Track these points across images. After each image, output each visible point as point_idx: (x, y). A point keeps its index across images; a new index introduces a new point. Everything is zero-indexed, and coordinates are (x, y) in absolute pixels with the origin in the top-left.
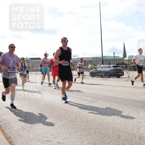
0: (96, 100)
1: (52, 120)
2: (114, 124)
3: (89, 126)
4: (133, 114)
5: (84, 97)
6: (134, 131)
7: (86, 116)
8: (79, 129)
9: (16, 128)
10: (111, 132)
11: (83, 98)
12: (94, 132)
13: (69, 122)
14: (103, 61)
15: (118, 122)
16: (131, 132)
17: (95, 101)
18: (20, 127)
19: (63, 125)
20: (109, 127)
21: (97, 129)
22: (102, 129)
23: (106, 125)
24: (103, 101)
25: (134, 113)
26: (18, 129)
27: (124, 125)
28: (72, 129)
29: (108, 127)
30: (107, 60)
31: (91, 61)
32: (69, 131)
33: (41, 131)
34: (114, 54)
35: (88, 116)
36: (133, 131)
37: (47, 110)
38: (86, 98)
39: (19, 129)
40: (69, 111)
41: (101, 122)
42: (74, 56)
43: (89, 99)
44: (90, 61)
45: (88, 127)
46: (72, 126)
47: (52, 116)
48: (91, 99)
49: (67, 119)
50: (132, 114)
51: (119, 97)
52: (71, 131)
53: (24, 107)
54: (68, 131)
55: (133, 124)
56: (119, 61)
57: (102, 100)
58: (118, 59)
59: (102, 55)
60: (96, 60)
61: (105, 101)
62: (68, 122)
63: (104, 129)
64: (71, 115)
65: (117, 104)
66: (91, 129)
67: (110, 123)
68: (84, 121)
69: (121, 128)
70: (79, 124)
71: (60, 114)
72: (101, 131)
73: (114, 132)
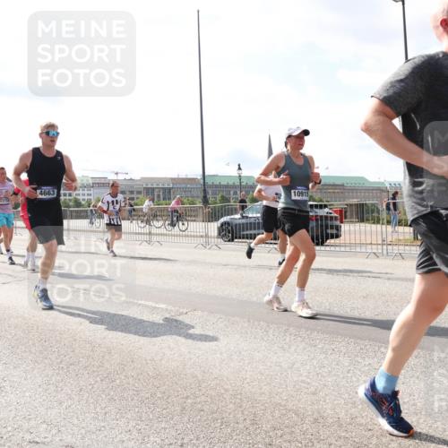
0: (185, 311)
1: (47, 376)
2: (239, 383)
3: (163, 389)
4: (295, 350)
5: (146, 300)
6: (299, 401)
7: (153, 360)
8: (132, 400)
10: (231, 406)
11: (143, 302)
12: (178, 409)
13: (102, 380)
14: (205, 190)
16: (290, 406)
17: (181, 314)
19: (81, 390)
20: (226, 390)
21: (187, 397)
22: (203, 398)
23: (217, 384)
24: (206, 313)
25: (298, 346)
27: (268, 384)
28: (112, 399)
29: (223, 391)
30: (216, 186)
31: (170, 189)
32: (102, 409)
33: (11, 411)
34: (240, 169)
35: (161, 360)
36: (297, 402)
37: (31, 343)
38: (154, 305)
40: (100, 345)
41: (200, 378)
42: (117, 174)
44: (165, 189)
45: (159, 395)
46: (112, 393)
47: (46, 361)
48: (169, 308)
49: (94, 371)
51: (255, 299)
52: (107, 409)
54: (98, 409)
55: (295, 379)
57: (203, 311)
58: (250, 183)
59: (201, 173)
60: (183, 186)
61: (212, 313)
62: (98, 379)
63: (211, 398)
64: (107, 357)
65: (249, 321)
66: (169, 401)
67: (227, 378)
68: (148, 375)
69: (261, 394)
70: (134, 385)
71: (71, 354)
72: (199, 406)
73: (241, 407)
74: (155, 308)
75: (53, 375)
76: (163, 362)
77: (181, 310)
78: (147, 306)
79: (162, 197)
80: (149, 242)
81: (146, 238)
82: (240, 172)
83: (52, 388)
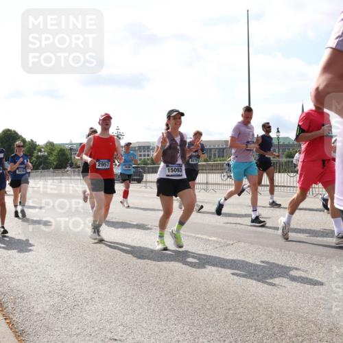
0: (231, 242)
1: (126, 290)
2: (270, 299)
3: (211, 302)
4: (317, 274)
5: (202, 234)
6: (318, 314)
7: (205, 280)
8: (188, 310)
9: (39, 310)
10: (263, 316)
11: (199, 236)
12: (222, 318)
13: (166, 295)
15: (280, 293)
16: (310, 317)
17: (228, 245)
18: (47, 307)
19: (150, 302)
20: (260, 304)
21: (230, 309)
22: (242, 309)
23: (253, 299)
24: (247, 244)
25: (319, 271)
26: (42, 312)
27: (294, 300)
28: (172, 309)
31: (223, 149)
32: (165, 316)
33: (98, 316)
34: (278, 131)
35: (211, 280)
36: (316, 315)
37: (115, 266)
38: (208, 238)
39: (46, 312)
40: (165, 268)
41: (240, 294)
43: (214, 239)
44: (220, 149)
45: (208, 307)
46: (173, 304)
47: (125, 280)
48: (219, 240)
49: (160, 288)
50: (315, 273)
52: (168, 317)
53: (59, 259)
54: (161, 317)
55: (316, 297)
56: (289, 149)
57: (245, 243)
58: (286, 143)
61: (252, 244)
62: (163, 294)
63: (248, 310)
64: (170, 277)
65: (281, 251)
66: (216, 311)
67: (262, 295)
68: (201, 291)
69: (288, 308)
70: (189, 299)
71: (144, 275)
72: (239, 316)
73: (271, 318)
74: (209, 240)
75: (130, 290)
76: (213, 282)
77: (228, 242)
78: (202, 239)
79: (217, 155)
80: (206, 190)
81: (204, 186)
82: (278, 134)
83: (129, 300)
